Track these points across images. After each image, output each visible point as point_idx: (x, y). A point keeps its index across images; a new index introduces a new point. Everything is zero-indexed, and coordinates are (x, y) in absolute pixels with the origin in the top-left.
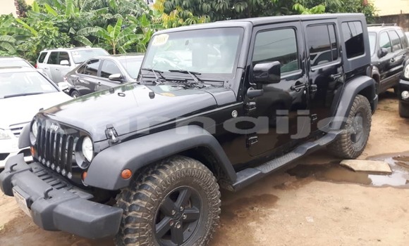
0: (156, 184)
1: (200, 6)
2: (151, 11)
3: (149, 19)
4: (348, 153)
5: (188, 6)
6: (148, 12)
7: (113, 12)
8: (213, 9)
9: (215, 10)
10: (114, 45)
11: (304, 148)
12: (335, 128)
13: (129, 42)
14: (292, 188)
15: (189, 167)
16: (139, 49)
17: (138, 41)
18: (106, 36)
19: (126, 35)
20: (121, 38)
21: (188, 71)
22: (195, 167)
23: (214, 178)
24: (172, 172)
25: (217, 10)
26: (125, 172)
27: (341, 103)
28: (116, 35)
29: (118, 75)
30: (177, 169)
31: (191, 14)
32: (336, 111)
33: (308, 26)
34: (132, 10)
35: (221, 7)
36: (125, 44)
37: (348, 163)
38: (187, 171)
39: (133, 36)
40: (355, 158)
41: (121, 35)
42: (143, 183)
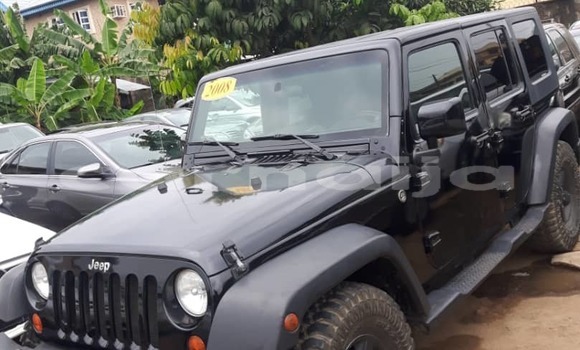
0: (330, 336)
1: (228, 25)
2: (98, 46)
3: (96, 58)
4: (562, 242)
5: (208, 27)
6: (92, 46)
7: (23, 54)
8: (252, 29)
9: (255, 29)
10: (38, 114)
11: (506, 242)
12: (536, 202)
13: (67, 106)
14: (494, 318)
15: (367, 298)
16: (86, 116)
17: (81, 102)
18: (20, 99)
19: (60, 94)
20: (49, 100)
21: (294, 134)
22: (374, 297)
23: (402, 314)
24: (347, 311)
25: (259, 29)
26: (288, 319)
27: (537, 157)
28: (39, 95)
29: (94, 167)
30: (353, 305)
31: (216, 41)
32: (533, 171)
33: (472, 35)
34: (61, 46)
35: (267, 22)
36: (60, 110)
37: (566, 258)
38: (367, 307)
39: (72, 94)
40: (570, 249)
41: (50, 95)
42: (307, 337)
